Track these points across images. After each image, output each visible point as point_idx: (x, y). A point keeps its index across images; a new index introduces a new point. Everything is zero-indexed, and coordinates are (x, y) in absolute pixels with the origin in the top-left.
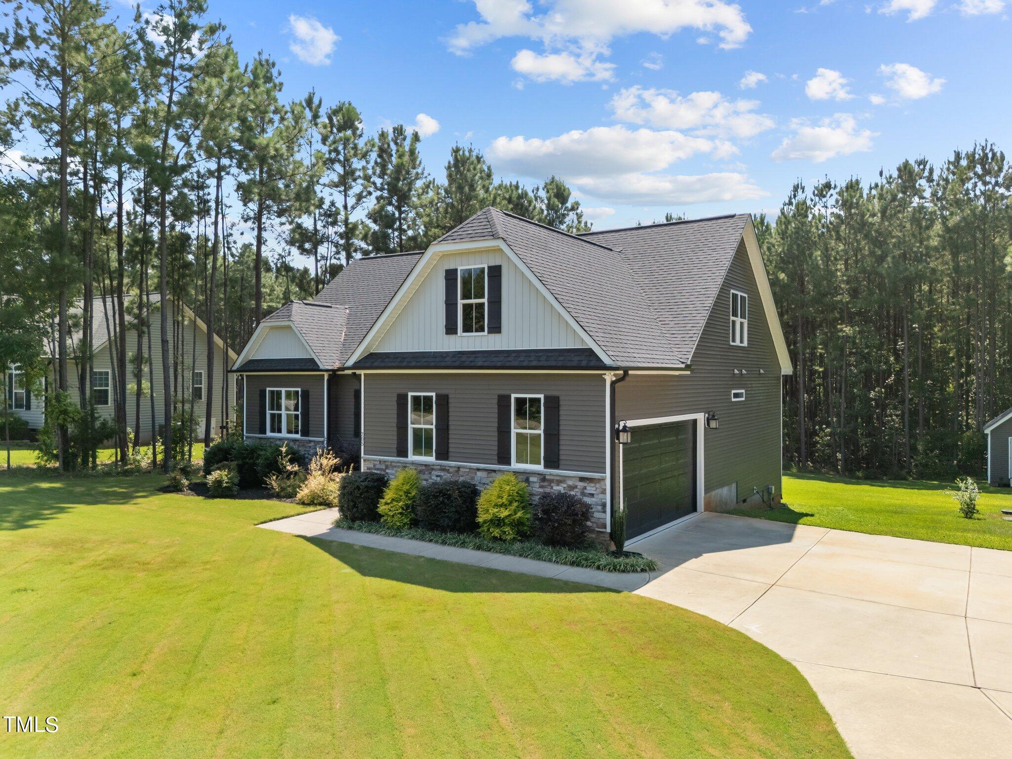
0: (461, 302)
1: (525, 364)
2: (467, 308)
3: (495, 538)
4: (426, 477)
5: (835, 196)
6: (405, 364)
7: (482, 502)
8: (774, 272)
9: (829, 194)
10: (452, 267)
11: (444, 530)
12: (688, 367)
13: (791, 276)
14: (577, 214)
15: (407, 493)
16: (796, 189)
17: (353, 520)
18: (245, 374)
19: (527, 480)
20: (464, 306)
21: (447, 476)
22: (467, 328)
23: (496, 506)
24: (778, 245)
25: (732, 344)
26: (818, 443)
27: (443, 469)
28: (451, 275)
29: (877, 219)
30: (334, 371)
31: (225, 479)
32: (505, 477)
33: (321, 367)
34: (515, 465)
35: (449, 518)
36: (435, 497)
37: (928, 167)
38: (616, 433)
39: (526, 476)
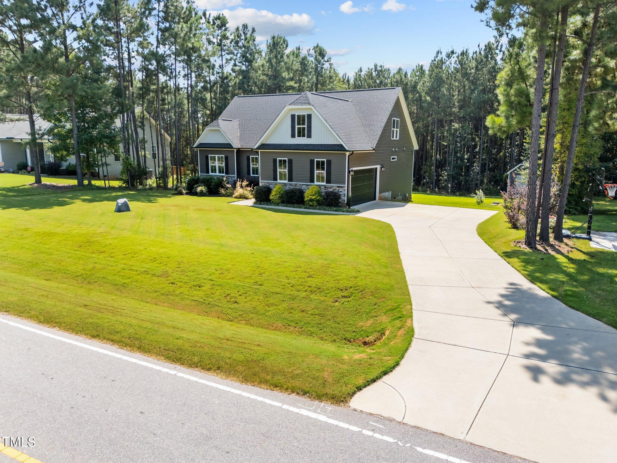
0: (297, 126)
1: (320, 149)
2: (299, 129)
3: (311, 205)
4: (284, 187)
5: (456, 59)
6: (276, 148)
7: (306, 195)
8: (424, 96)
9: (453, 56)
10: (293, 114)
11: (293, 203)
12: (374, 149)
13: (432, 98)
14: (330, 64)
15: (280, 192)
16: (438, 53)
17: (261, 201)
18: (198, 149)
19: (320, 188)
20: (298, 128)
21: (292, 187)
22: (299, 136)
23: (311, 195)
24: (428, 82)
25: (392, 139)
26: (441, 179)
27: (290, 185)
28: (293, 117)
29: (473, 71)
30: (239, 149)
31: (204, 190)
32: (314, 186)
33: (234, 147)
34: (316, 183)
35: (295, 200)
36: (290, 193)
37: (500, 44)
38: (349, 172)
39: (320, 186)
